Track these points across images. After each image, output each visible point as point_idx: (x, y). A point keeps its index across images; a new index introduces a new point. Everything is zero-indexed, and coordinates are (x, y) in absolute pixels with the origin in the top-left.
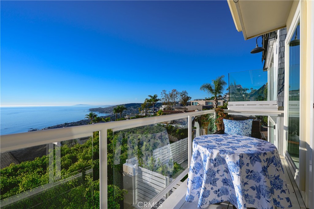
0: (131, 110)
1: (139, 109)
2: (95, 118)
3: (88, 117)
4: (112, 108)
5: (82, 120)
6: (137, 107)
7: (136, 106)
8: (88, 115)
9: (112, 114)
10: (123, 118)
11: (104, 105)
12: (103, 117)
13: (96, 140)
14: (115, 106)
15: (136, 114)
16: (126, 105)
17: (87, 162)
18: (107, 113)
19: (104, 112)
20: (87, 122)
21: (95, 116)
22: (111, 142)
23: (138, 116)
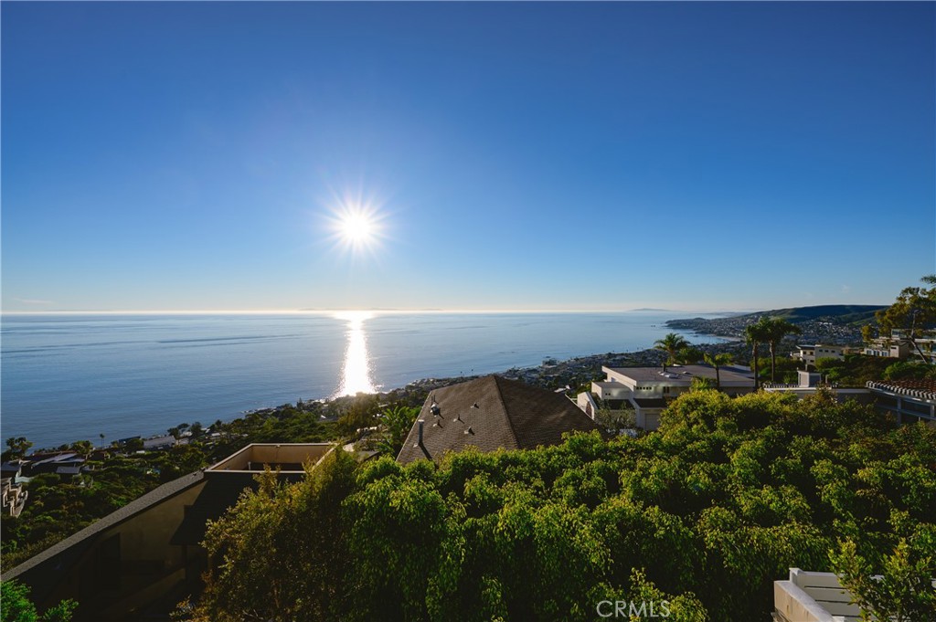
0: (821, 332)
1: (866, 328)
2: (682, 351)
3: (663, 346)
4: (739, 320)
5: (648, 350)
6: (850, 321)
7: (849, 316)
8: (662, 342)
9: (738, 340)
10: (783, 355)
11: (712, 311)
12: (708, 345)
13: (678, 438)
14: (753, 314)
15: (845, 350)
16: (797, 311)
17: (644, 509)
18: (723, 335)
19: (710, 332)
20: (660, 357)
21: (683, 344)
22: (728, 461)
23: (859, 354)
